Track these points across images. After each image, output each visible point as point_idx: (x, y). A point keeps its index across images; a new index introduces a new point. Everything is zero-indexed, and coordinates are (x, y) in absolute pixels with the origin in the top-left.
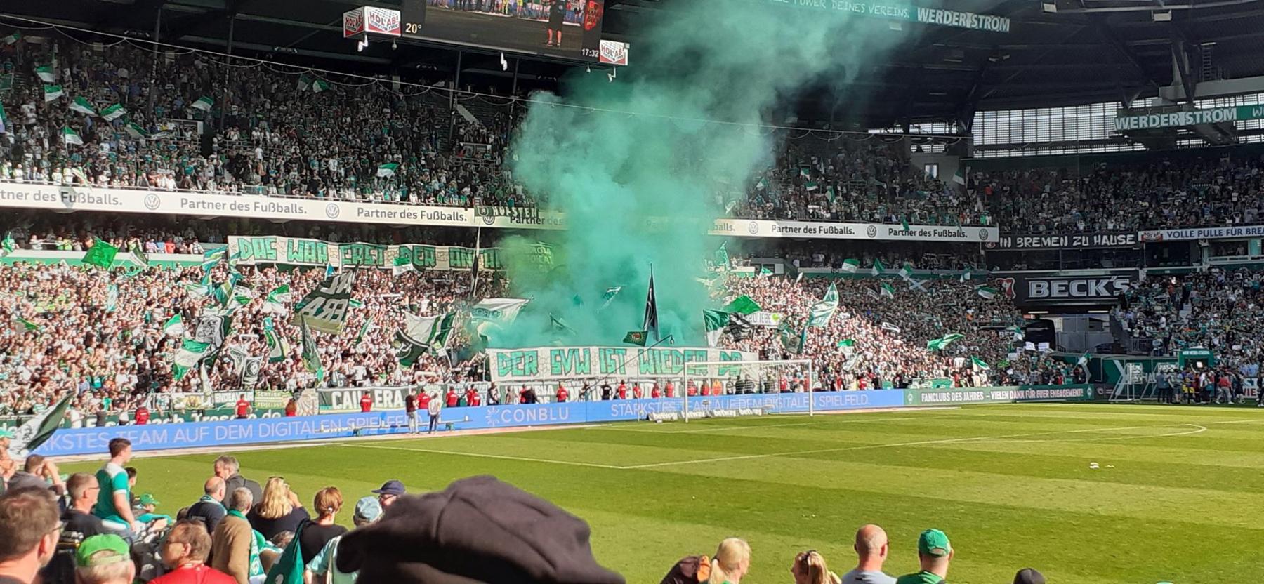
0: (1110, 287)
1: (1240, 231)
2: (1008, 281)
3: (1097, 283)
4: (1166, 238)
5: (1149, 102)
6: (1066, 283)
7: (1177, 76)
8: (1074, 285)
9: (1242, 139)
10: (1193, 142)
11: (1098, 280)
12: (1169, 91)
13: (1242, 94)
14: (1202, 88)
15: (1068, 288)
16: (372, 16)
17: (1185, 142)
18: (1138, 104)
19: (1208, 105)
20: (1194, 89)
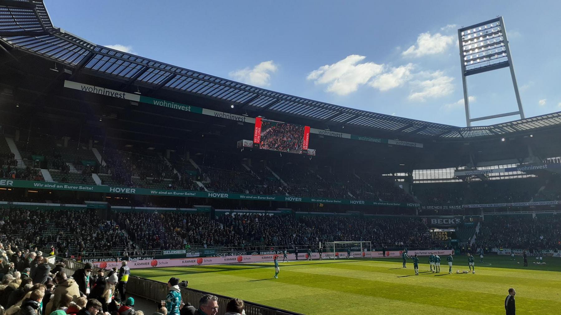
0: (454, 221)
1: (492, 205)
2: (425, 219)
3: (451, 220)
4: (470, 207)
5: (463, 168)
6: (442, 220)
7: (472, 161)
12: (469, 165)
13: (490, 166)
14: (478, 164)
15: (442, 221)
16: (245, 142)
18: (460, 168)
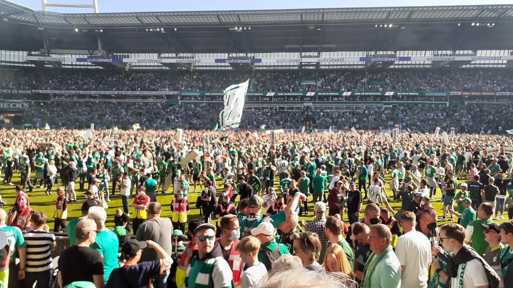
0: (22, 105)
1: (61, 92)
4: (41, 92)
5: (37, 53)
7: (45, 47)
8: (11, 105)
9: (63, 66)
10: (50, 66)
11: (19, 103)
12: (42, 50)
13: (64, 54)
14: (52, 51)
15: (9, 105)
17: (47, 66)
18: (33, 53)
19: (54, 56)
20: (50, 50)
